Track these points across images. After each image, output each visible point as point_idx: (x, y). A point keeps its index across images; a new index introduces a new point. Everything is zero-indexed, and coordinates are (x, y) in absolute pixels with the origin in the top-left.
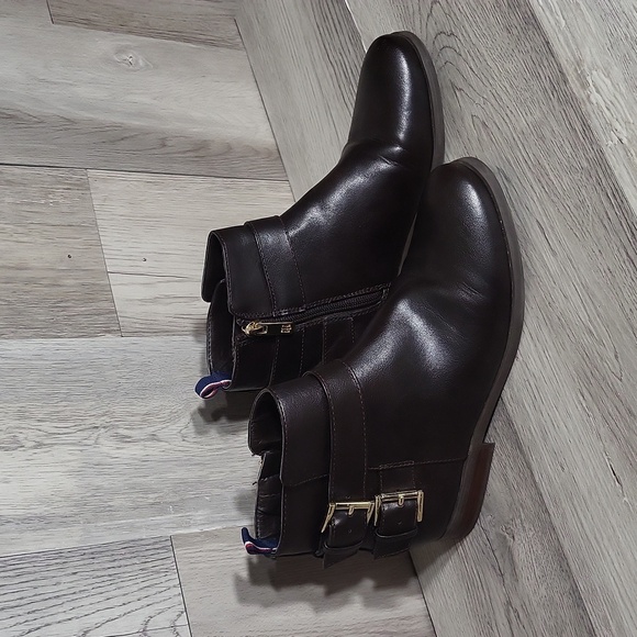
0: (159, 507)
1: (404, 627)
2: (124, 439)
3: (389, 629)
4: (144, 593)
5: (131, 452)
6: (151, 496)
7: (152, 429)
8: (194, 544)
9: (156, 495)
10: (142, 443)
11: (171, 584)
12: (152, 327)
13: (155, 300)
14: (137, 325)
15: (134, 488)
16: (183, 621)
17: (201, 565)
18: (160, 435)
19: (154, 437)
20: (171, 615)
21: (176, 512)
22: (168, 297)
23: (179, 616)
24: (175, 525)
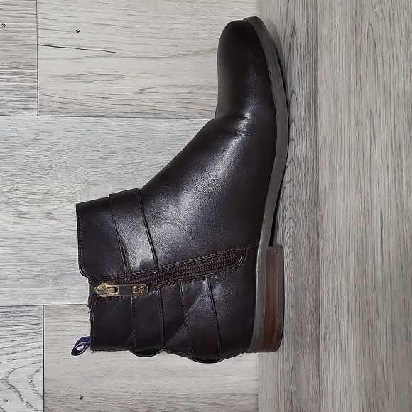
0: (40, 279)
1: (231, 402)
2: (22, 215)
3: (218, 401)
4: (11, 350)
5: (27, 227)
6: (35, 269)
7: (49, 208)
8: (63, 315)
9: (39, 269)
10: (37, 220)
11: (36, 345)
12: (70, 106)
13: (78, 77)
14: (55, 104)
15: (21, 261)
16: (40, 376)
17: (65, 333)
18: (56, 214)
19: (49, 215)
20: (31, 369)
21: (54, 284)
22: (92, 74)
23: (37, 371)
24: (50, 297)
